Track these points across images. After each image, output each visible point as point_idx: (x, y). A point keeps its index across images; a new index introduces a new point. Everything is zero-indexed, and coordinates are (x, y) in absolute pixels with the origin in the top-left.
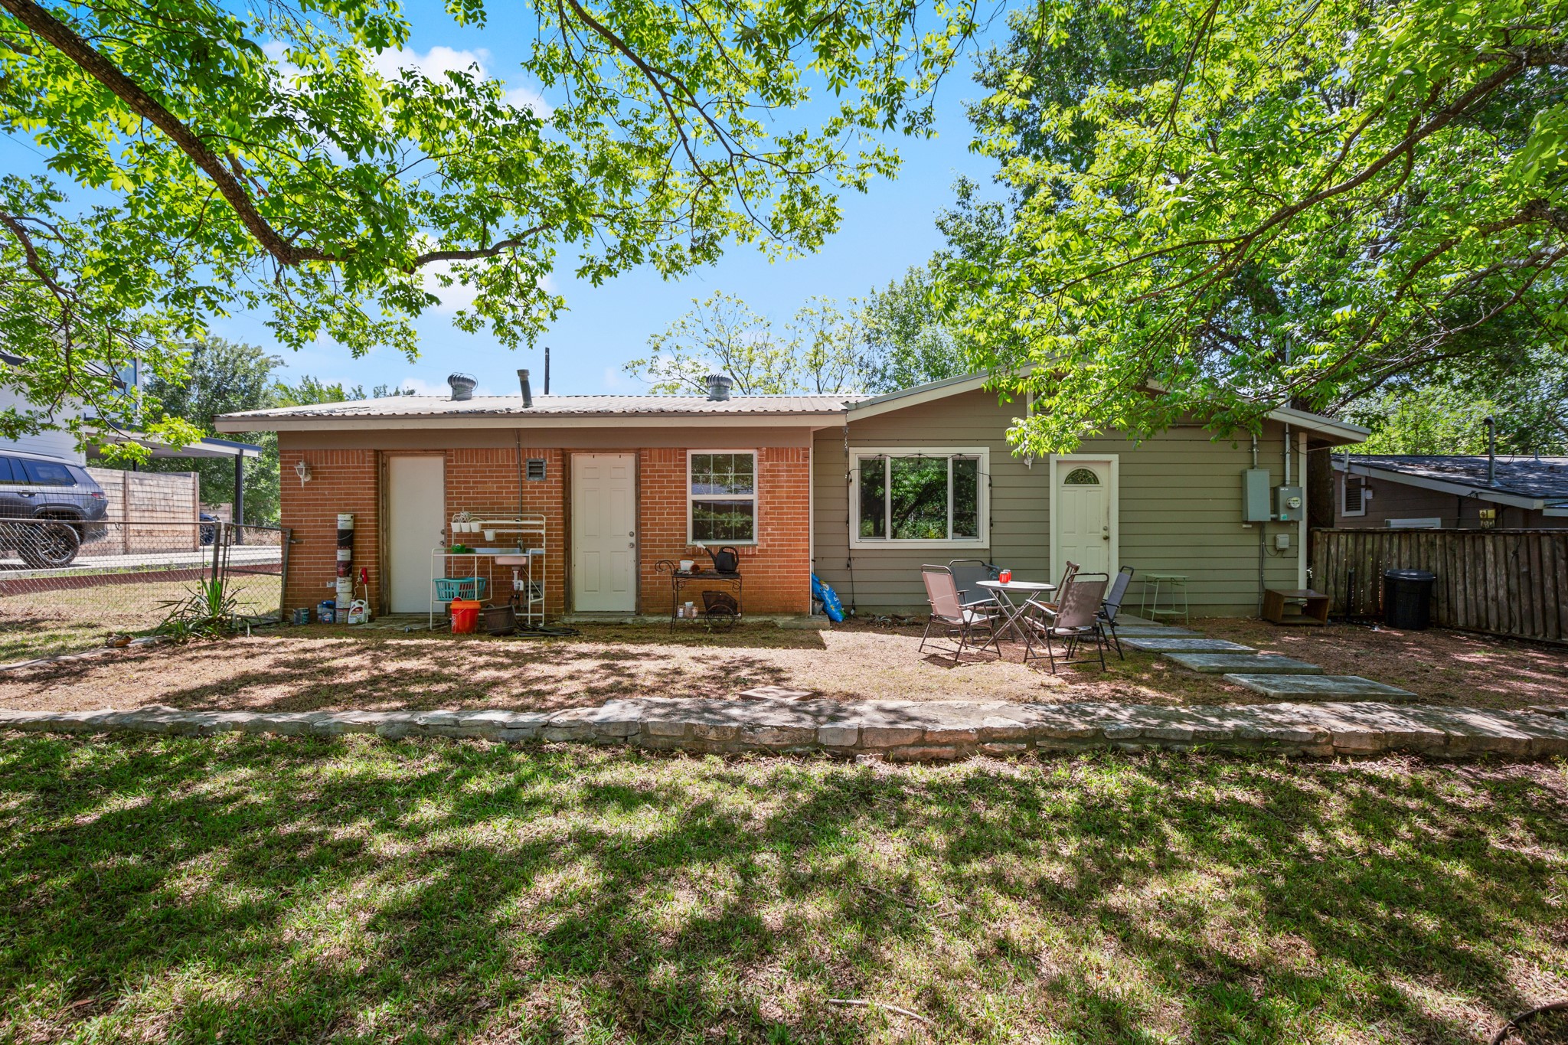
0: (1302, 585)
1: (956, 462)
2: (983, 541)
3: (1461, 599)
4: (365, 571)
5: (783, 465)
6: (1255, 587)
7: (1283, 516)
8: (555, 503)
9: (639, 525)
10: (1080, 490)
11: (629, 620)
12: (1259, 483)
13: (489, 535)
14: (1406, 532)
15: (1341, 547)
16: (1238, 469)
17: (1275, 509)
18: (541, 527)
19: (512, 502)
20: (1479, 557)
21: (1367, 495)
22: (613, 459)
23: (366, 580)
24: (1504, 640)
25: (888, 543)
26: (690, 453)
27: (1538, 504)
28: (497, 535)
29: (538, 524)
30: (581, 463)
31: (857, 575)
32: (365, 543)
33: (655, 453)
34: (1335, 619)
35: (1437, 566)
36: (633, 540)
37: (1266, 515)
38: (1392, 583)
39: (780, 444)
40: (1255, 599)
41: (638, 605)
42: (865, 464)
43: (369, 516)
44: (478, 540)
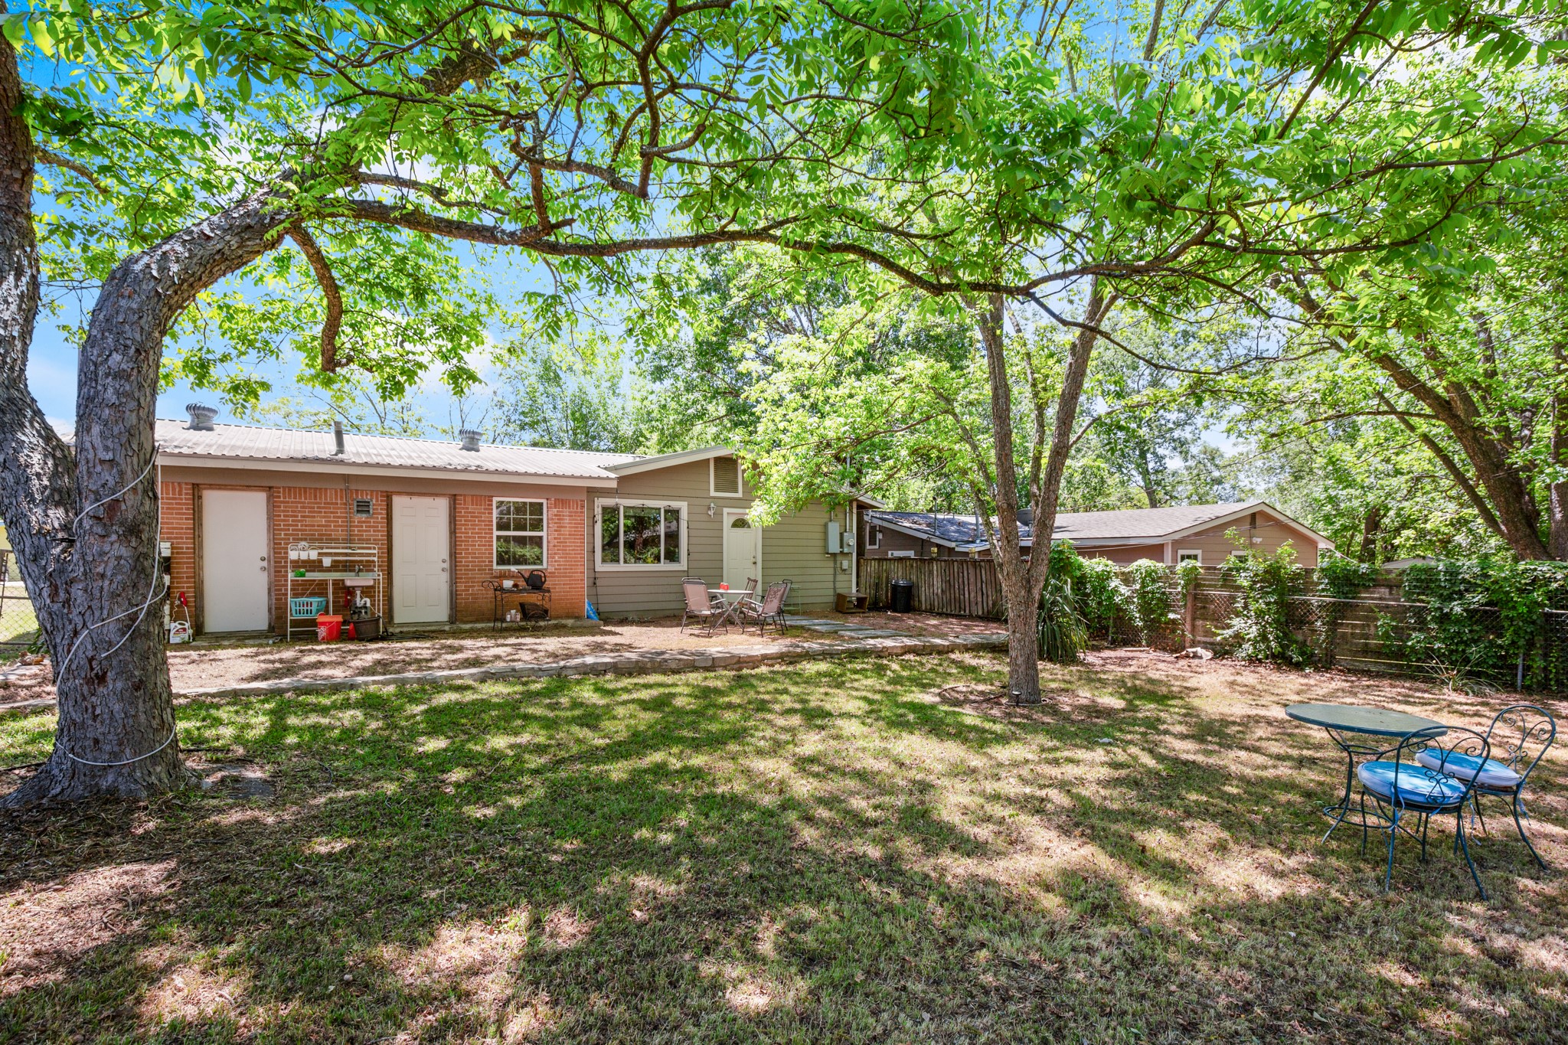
0: (854, 590)
1: (666, 512)
2: (682, 565)
3: (924, 595)
4: (182, 594)
5: (566, 511)
6: (831, 592)
7: (846, 550)
8: (381, 535)
9: (453, 554)
10: (740, 532)
11: (447, 628)
12: (834, 529)
13: (327, 562)
14: (900, 559)
15: (872, 567)
16: (823, 521)
17: (842, 546)
18: (374, 555)
19: (340, 533)
20: (931, 572)
21: (879, 536)
22: (427, 501)
23: (186, 603)
24: (940, 615)
25: (621, 567)
26: (495, 500)
27: (953, 545)
28: (334, 561)
29: (374, 553)
30: (398, 502)
31: (600, 590)
32: (183, 569)
33: (469, 499)
34: (870, 610)
35: (914, 578)
36: (447, 565)
37: (837, 550)
38: (895, 587)
39: (564, 497)
40: (831, 599)
41: (450, 616)
42: (605, 509)
43: (186, 545)
44: (315, 566)
